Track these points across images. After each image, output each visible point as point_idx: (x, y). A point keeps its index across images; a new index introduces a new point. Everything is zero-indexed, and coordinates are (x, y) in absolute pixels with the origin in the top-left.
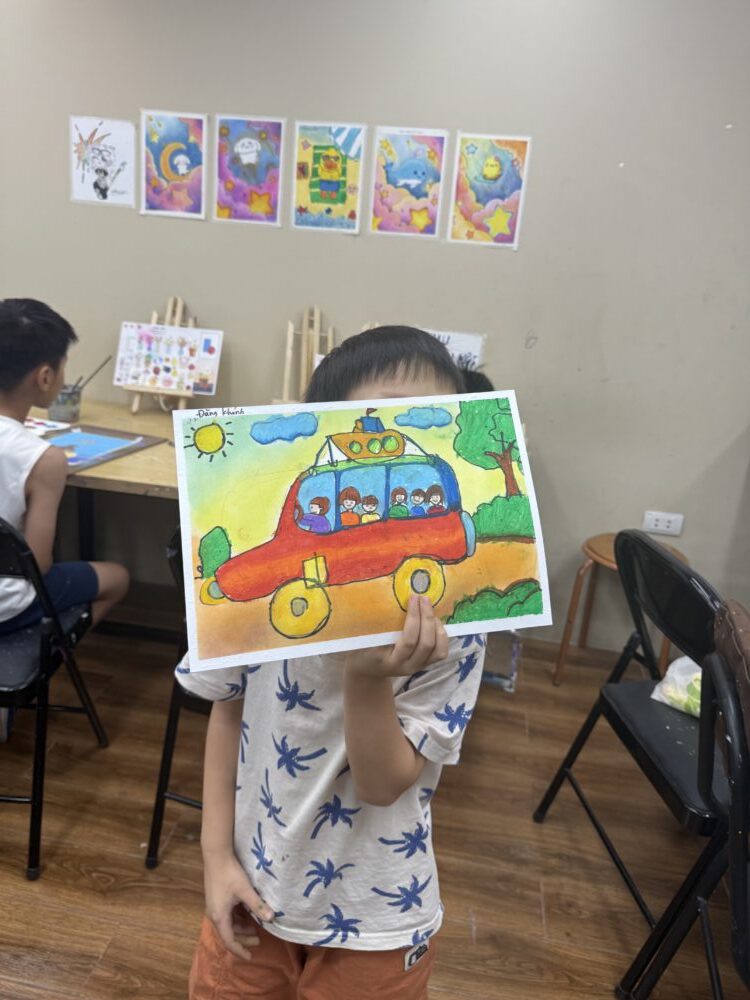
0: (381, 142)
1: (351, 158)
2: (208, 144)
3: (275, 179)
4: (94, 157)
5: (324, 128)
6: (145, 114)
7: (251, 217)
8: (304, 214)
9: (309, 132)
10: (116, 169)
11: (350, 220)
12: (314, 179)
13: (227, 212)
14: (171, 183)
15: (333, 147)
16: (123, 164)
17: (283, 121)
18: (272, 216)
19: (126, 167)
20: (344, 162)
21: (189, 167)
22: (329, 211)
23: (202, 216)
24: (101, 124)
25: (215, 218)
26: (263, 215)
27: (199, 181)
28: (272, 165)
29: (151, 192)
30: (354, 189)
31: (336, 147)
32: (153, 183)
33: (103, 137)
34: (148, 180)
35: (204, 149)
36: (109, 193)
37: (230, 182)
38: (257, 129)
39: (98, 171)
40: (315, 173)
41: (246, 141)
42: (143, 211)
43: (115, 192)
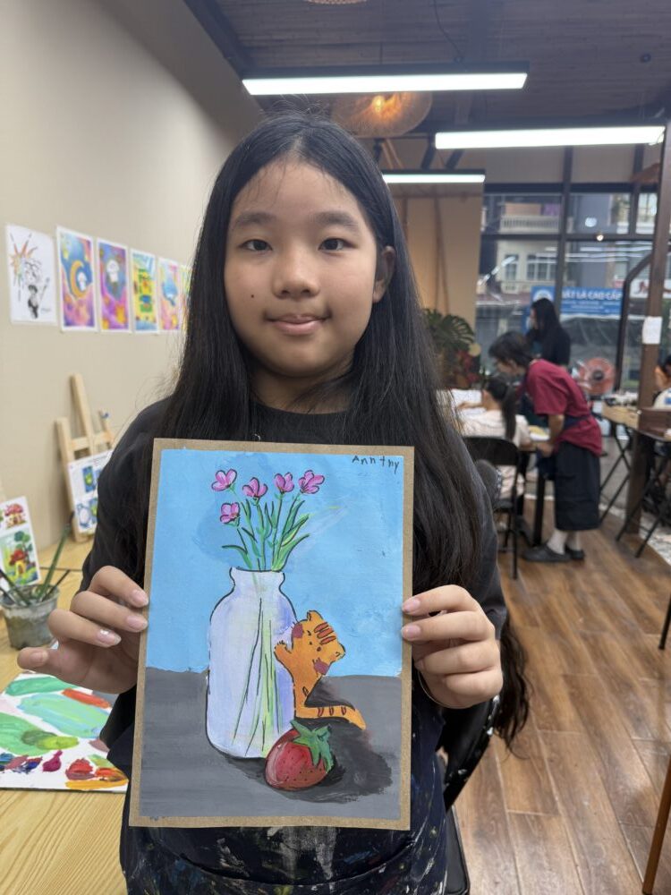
0: (160, 268)
1: (152, 279)
2: (94, 260)
3: (125, 295)
4: (27, 272)
5: (142, 256)
6: (60, 230)
7: (118, 327)
8: (139, 322)
9: (136, 259)
10: (43, 285)
12: (141, 295)
13: (107, 324)
14: (77, 299)
15: (146, 271)
16: (48, 280)
17: (127, 249)
18: (126, 326)
19: (50, 283)
20: (150, 281)
21: (86, 284)
22: (147, 318)
23: (95, 329)
24: (30, 236)
25: (103, 331)
27: (92, 297)
28: (123, 283)
29: (66, 309)
30: (154, 301)
32: (68, 299)
33: (32, 251)
34: (64, 297)
35: (93, 268)
36: (39, 311)
38: (117, 253)
39: (30, 287)
40: (141, 291)
41: (112, 262)
42: (63, 327)
43: (43, 309)
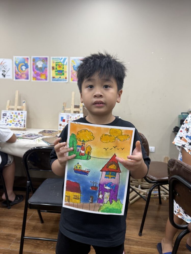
0: (72, 61)
1: (65, 65)
2: (30, 63)
3: (46, 71)
4: (2, 68)
5: (58, 58)
6: (14, 57)
7: (41, 80)
8: (54, 78)
9: (54, 59)
10: (7, 70)
11: (66, 79)
12: (56, 70)
13: (35, 79)
14: (21, 73)
15: (60, 62)
17: (48, 57)
18: (46, 79)
19: (10, 70)
20: (63, 66)
21: (25, 69)
22: (60, 77)
23: (29, 80)
24: (4, 60)
25: (32, 81)
26: (44, 79)
27: (28, 72)
28: (46, 67)
29: (16, 75)
30: (66, 72)
31: (61, 62)
32: (17, 73)
33: (4, 63)
34: (15, 72)
35: (29, 64)
36: (6, 76)
37: (36, 72)
38: (42, 59)
39: (3, 71)
40: (56, 69)
41: (39, 62)
42: (14, 80)
43: (7, 76)
